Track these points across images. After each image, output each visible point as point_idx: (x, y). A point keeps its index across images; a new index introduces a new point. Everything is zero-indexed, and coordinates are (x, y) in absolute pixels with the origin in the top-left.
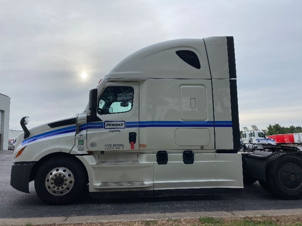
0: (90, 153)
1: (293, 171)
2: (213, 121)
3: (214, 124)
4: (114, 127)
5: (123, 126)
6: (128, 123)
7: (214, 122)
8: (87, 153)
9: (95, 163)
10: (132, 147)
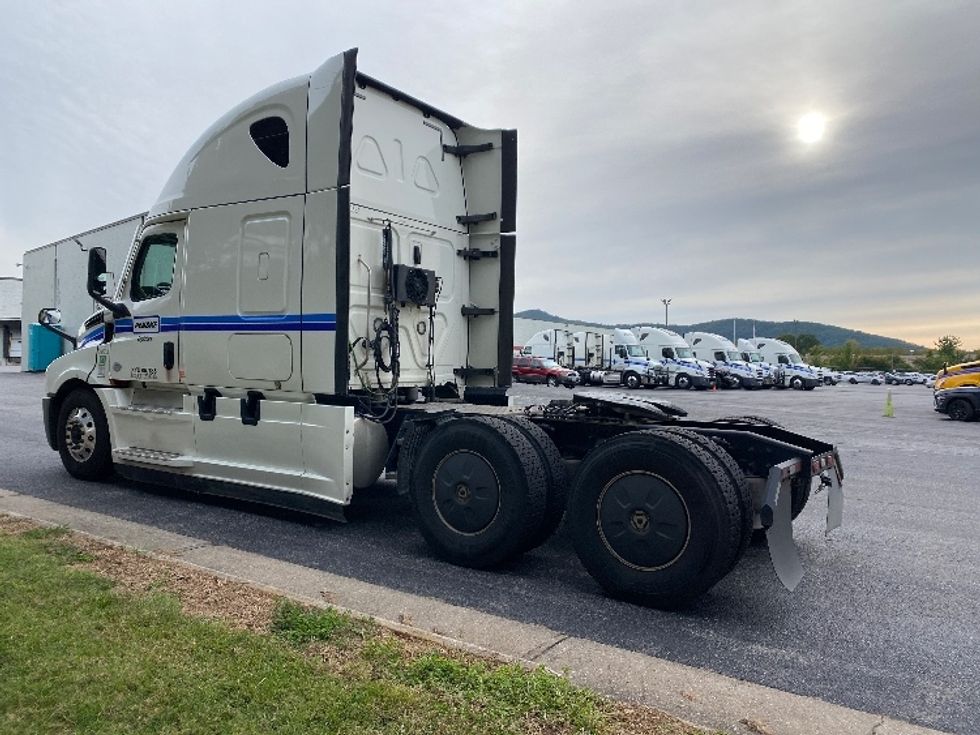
0: (117, 384)
1: (465, 477)
2: (299, 314)
3: (301, 324)
4: (144, 330)
5: (156, 329)
6: (164, 320)
7: (301, 317)
8: (109, 383)
9: (120, 405)
10: (169, 376)
